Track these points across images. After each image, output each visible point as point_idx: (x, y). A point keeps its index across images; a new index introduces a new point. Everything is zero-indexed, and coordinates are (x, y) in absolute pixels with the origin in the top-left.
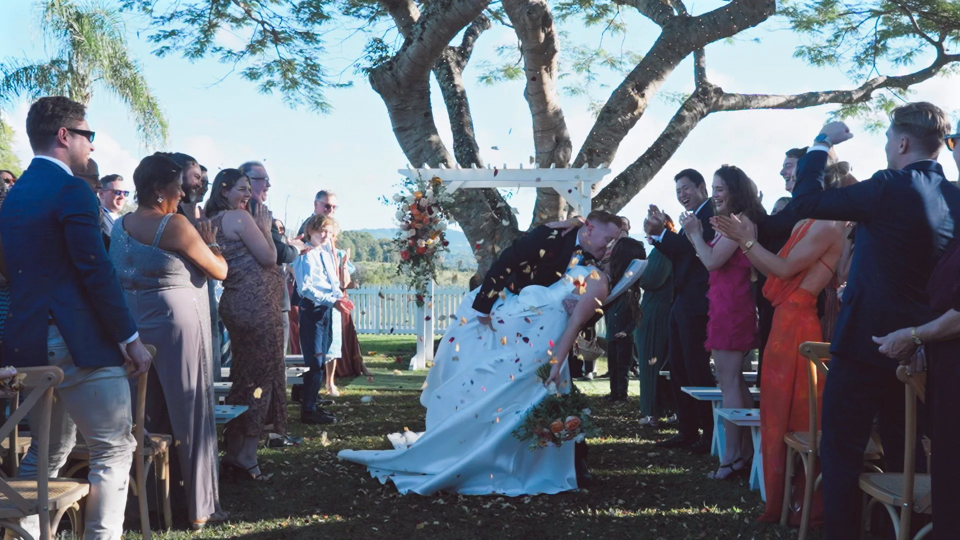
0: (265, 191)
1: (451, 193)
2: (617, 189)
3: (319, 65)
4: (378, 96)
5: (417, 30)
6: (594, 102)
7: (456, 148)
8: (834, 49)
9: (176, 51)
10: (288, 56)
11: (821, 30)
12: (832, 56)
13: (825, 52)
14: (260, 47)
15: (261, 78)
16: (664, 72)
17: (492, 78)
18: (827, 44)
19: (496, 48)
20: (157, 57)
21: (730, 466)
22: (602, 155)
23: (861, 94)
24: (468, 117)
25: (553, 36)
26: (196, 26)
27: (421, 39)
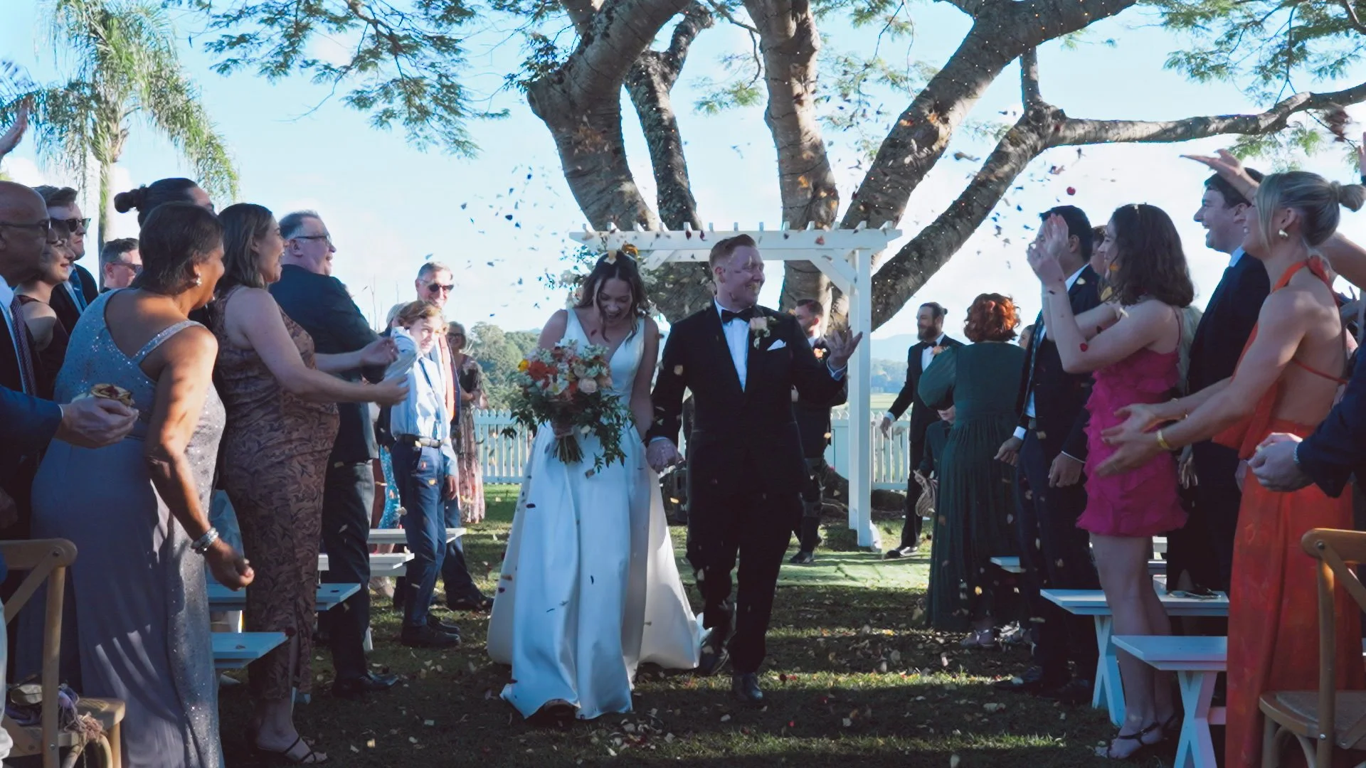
0: (328, 259)
1: (652, 269)
2: (907, 265)
3: (459, 87)
4: (542, 123)
5: (600, 21)
6: (867, 138)
7: (662, 204)
8: (1226, 55)
9: (247, 66)
10: (414, 73)
11: (1207, 26)
12: (1223, 66)
13: (1213, 60)
14: (372, 60)
15: (374, 106)
16: (978, 85)
17: (716, 104)
18: (1215, 48)
19: (722, 59)
20: (219, 74)
21: (1137, 736)
22: (883, 211)
23: (1272, 120)
24: (680, 157)
25: (808, 26)
26: (277, 28)
27: (606, 35)
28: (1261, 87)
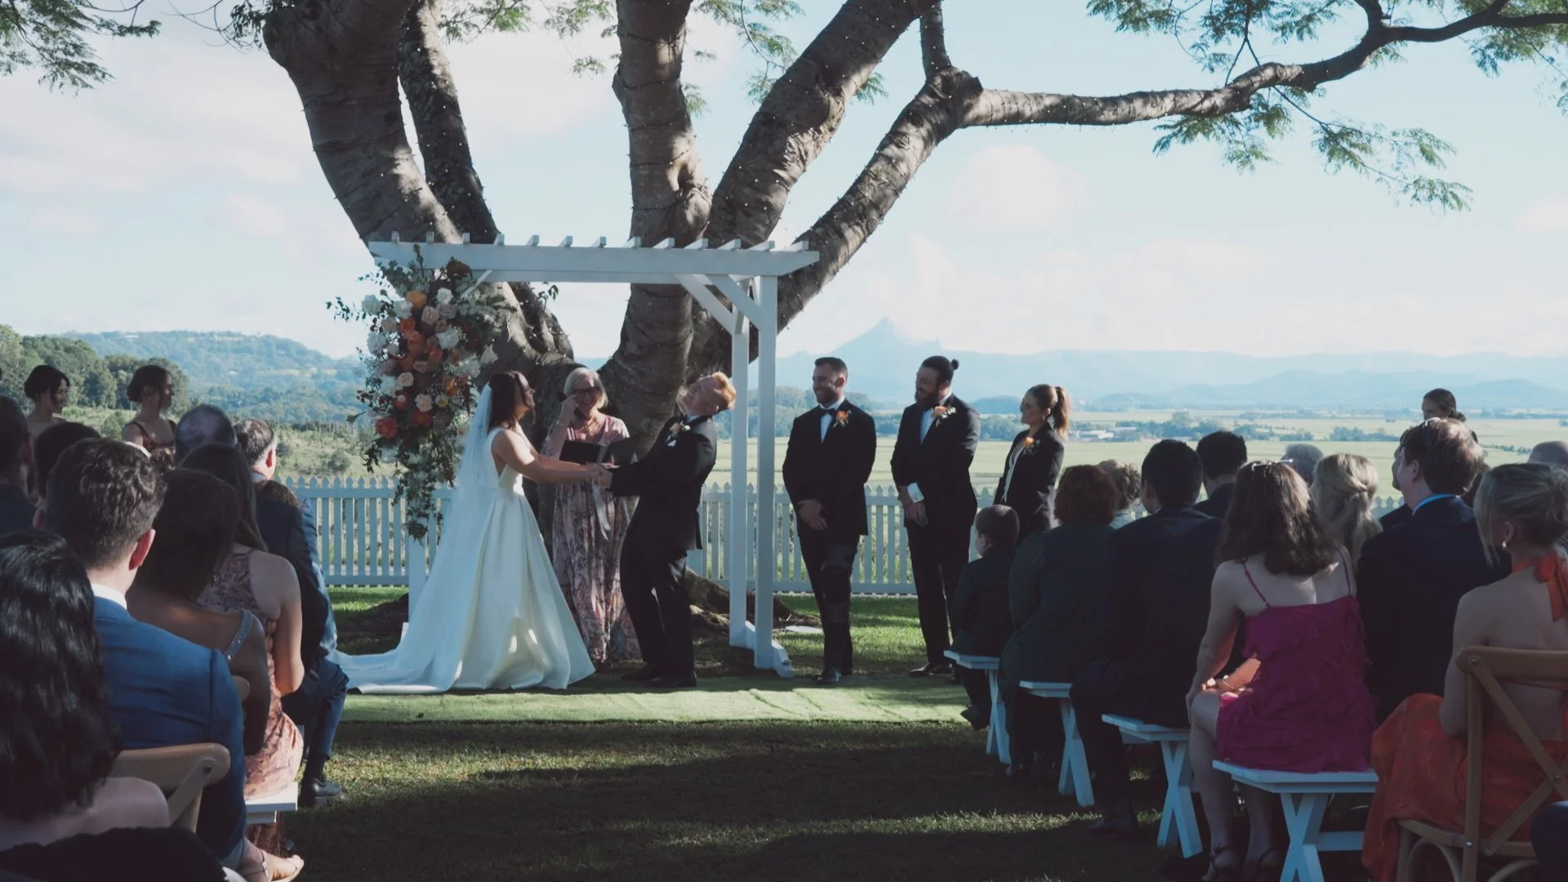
16: (878, 45)
22: (754, 212)
23: (1230, 96)
28: (1211, 42)
